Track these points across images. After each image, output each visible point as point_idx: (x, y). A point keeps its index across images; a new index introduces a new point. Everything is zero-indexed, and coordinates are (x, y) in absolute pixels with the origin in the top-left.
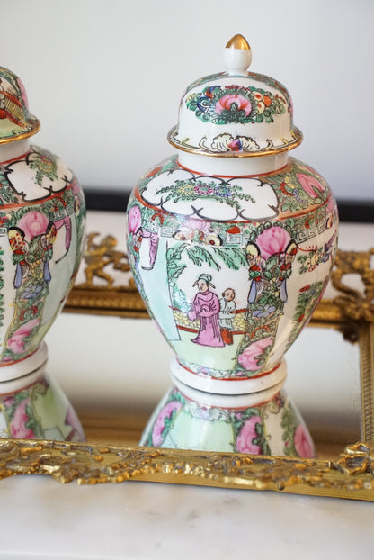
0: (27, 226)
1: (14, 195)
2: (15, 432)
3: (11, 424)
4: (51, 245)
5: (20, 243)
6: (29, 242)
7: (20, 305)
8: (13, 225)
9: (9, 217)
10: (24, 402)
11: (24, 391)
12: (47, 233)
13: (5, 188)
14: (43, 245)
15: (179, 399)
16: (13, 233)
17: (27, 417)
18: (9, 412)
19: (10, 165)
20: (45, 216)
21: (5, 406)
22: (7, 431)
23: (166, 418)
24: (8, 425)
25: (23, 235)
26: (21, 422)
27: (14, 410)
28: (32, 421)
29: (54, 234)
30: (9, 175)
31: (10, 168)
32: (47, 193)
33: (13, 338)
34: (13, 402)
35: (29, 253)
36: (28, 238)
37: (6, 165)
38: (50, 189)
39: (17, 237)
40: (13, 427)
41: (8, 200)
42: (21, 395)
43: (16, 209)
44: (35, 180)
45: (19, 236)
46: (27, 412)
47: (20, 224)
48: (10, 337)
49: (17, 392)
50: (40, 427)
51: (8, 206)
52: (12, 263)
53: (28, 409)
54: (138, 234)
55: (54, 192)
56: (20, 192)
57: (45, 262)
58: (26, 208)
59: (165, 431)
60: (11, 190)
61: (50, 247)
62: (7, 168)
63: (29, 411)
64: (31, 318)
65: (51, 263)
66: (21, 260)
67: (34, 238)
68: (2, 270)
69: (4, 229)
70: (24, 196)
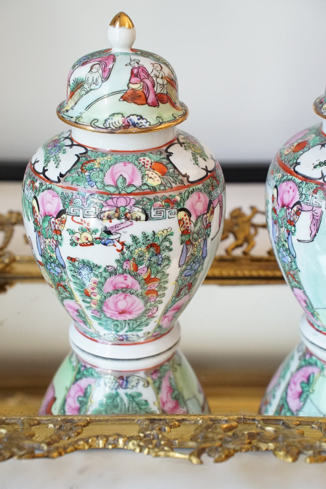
0: (193, 206)
1: (180, 177)
2: (164, 404)
3: (160, 396)
4: (210, 223)
5: (187, 223)
6: (194, 221)
7: (180, 282)
8: (182, 206)
9: (178, 198)
10: (167, 374)
11: (166, 364)
12: (208, 212)
13: (171, 170)
14: (205, 223)
15: (316, 364)
16: (182, 214)
17: (172, 389)
18: (157, 385)
19: (168, 148)
20: (206, 195)
21: (152, 379)
22: (157, 403)
23: (302, 382)
24: (157, 398)
25: (190, 215)
26: (167, 393)
27: (161, 382)
28: (176, 392)
29: (212, 213)
30: (170, 158)
31: (169, 150)
32: (204, 173)
33: (167, 315)
34: (159, 375)
35: (194, 233)
36: (193, 219)
37: (165, 148)
38: (206, 169)
39: (185, 218)
40: (161, 399)
41: (175, 182)
42: (164, 367)
43: (183, 191)
44: (193, 162)
45: (187, 217)
46: (171, 384)
47: (187, 206)
48: (165, 313)
49: (161, 365)
50: (183, 397)
51: (178, 189)
52: (179, 242)
53: (172, 381)
54: (295, 209)
55: (210, 172)
56: (184, 173)
57: (205, 240)
58: (191, 189)
59: (304, 396)
60: (177, 172)
61: (209, 226)
62: (166, 151)
63: (173, 383)
64: (185, 295)
65: (209, 240)
66: (187, 239)
67: (198, 217)
68: (171, 250)
69: (174, 210)
70: (188, 177)
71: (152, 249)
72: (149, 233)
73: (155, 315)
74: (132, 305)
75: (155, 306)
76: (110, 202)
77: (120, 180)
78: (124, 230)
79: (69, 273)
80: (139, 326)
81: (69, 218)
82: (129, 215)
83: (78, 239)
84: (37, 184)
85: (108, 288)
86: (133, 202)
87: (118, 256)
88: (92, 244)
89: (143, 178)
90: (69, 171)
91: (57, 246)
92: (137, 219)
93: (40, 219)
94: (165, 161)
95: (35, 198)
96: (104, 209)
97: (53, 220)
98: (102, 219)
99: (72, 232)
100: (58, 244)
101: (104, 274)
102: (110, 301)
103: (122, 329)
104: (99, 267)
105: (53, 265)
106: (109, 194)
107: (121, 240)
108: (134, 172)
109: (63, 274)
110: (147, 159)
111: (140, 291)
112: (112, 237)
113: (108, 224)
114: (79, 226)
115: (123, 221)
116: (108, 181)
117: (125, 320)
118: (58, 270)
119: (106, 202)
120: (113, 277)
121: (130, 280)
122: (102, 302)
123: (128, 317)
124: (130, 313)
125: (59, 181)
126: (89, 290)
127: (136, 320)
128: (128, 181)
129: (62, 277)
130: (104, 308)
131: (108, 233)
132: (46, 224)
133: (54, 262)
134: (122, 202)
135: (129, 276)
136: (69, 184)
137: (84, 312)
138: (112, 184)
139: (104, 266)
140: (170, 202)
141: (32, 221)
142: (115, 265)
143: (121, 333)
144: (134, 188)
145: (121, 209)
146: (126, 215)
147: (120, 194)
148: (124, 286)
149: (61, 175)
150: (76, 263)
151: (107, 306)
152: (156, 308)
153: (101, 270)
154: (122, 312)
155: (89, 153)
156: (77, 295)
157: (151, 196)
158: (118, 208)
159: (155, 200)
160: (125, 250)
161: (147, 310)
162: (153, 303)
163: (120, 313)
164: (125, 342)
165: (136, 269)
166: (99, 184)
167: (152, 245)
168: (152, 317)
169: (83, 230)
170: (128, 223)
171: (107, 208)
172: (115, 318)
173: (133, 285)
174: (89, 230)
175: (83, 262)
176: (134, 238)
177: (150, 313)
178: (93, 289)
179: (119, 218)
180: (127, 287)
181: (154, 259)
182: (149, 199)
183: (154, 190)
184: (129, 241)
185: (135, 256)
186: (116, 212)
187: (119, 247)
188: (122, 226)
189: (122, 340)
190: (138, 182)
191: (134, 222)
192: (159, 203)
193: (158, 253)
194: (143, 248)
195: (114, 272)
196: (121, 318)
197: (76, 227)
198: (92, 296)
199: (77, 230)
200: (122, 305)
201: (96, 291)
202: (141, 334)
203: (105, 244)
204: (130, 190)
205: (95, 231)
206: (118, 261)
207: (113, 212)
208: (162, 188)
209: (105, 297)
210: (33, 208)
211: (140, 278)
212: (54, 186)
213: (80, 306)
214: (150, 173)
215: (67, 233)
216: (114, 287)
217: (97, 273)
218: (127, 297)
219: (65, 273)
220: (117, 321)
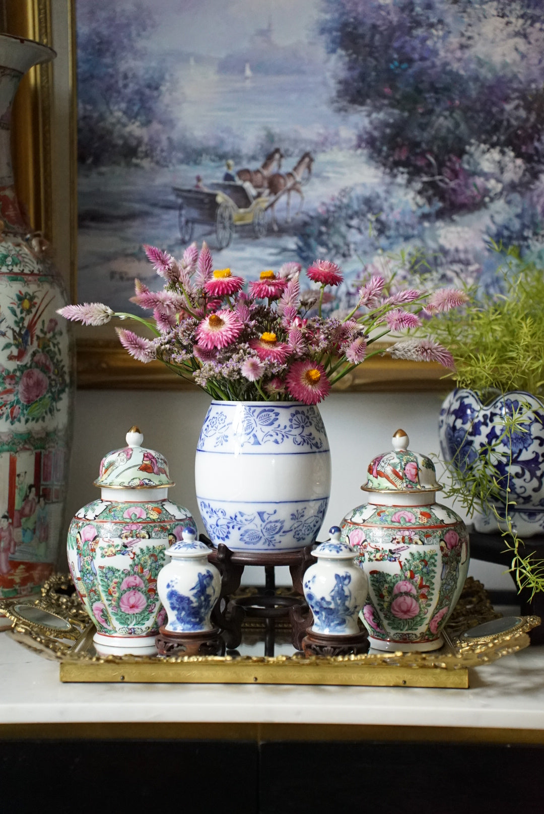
0: (178, 533)
8: (171, 532)
9: (169, 527)
13: (164, 512)
16: (171, 537)
30: (164, 507)
31: (163, 503)
32: (184, 517)
36: (178, 541)
38: (186, 516)
41: (167, 518)
43: (172, 524)
44: (178, 510)
45: (174, 539)
47: (174, 532)
48: (160, 611)
51: (168, 522)
55: (188, 518)
56: (172, 514)
58: (176, 523)
60: (168, 514)
62: (161, 503)
68: (164, 560)
69: (166, 534)
70: (175, 517)
71: (152, 558)
72: (151, 547)
73: (153, 611)
74: (139, 600)
75: (154, 603)
76: (127, 527)
77: (133, 515)
78: (135, 544)
79: (99, 578)
80: (142, 619)
81: (101, 539)
82: (138, 535)
83: (106, 552)
84: (80, 524)
85: (124, 586)
86: (141, 527)
87: (131, 562)
88: (115, 555)
89: (147, 514)
90: (101, 513)
91: (92, 560)
92: (144, 538)
93: (81, 545)
94: (160, 507)
95: (79, 532)
96: (123, 532)
97: (90, 543)
98: (122, 538)
99: (102, 548)
100: (93, 558)
101: (122, 576)
102: (125, 597)
103: (131, 623)
104: (119, 571)
105: (88, 575)
106: (126, 523)
107: (134, 551)
108: (141, 511)
109: (95, 581)
110: (149, 505)
111: (144, 589)
112: (128, 549)
113: (125, 541)
114: (107, 544)
115: (135, 538)
116: (126, 516)
117: (134, 614)
118: (92, 578)
119: (124, 527)
120: (127, 578)
121: (138, 580)
122: (119, 598)
123: (137, 611)
124: (137, 607)
125: (95, 519)
126: (112, 589)
127: (140, 614)
128: (138, 516)
129: (93, 583)
130: (121, 604)
131: (125, 546)
132: (85, 547)
133: (89, 573)
134: (134, 527)
135: (137, 576)
136: (101, 520)
137: (107, 611)
138: (128, 517)
139: (122, 570)
140: (164, 529)
141: (75, 548)
142: (129, 568)
143: (130, 627)
144: (141, 520)
145: (134, 531)
146: (136, 535)
147: (133, 523)
148: (134, 584)
149: (96, 516)
150: (104, 570)
151: (123, 602)
152: (154, 605)
153: (120, 573)
154: (133, 607)
155: (114, 504)
156: (103, 596)
157: (152, 525)
158: (132, 531)
159: (155, 527)
160: (135, 558)
161: (148, 606)
162: (152, 600)
163: (131, 608)
164: (133, 635)
165: (142, 572)
166: (120, 518)
167: (153, 555)
168: (151, 612)
169: (109, 546)
170: (138, 540)
171: (125, 531)
172: (127, 612)
173: (140, 584)
174: (113, 545)
175: (109, 568)
176: (142, 550)
177: (150, 609)
178: (114, 588)
179: (132, 537)
180: (136, 586)
181: (154, 565)
182: (151, 526)
183: (154, 521)
184: (138, 552)
185: (142, 562)
186: (131, 533)
187: (132, 556)
188: (134, 542)
189: (131, 633)
190: (144, 517)
191: (142, 539)
192: (157, 529)
193: (156, 561)
194: (147, 557)
195: (128, 574)
196: (131, 612)
197: (105, 545)
198: (113, 595)
199: (106, 547)
200: (132, 601)
201: (116, 590)
202: (143, 627)
203: (123, 554)
204: (139, 520)
205: (118, 546)
206: (131, 565)
207: (129, 533)
208: (159, 520)
209: (122, 594)
210: (77, 539)
211: (144, 578)
212: (91, 522)
213: (105, 605)
214: (151, 512)
215: (99, 550)
216: (128, 585)
217: (117, 575)
218: (136, 594)
219: (96, 579)
220: (128, 614)
